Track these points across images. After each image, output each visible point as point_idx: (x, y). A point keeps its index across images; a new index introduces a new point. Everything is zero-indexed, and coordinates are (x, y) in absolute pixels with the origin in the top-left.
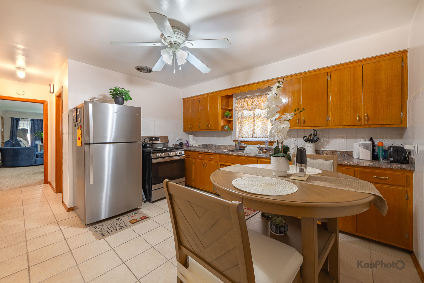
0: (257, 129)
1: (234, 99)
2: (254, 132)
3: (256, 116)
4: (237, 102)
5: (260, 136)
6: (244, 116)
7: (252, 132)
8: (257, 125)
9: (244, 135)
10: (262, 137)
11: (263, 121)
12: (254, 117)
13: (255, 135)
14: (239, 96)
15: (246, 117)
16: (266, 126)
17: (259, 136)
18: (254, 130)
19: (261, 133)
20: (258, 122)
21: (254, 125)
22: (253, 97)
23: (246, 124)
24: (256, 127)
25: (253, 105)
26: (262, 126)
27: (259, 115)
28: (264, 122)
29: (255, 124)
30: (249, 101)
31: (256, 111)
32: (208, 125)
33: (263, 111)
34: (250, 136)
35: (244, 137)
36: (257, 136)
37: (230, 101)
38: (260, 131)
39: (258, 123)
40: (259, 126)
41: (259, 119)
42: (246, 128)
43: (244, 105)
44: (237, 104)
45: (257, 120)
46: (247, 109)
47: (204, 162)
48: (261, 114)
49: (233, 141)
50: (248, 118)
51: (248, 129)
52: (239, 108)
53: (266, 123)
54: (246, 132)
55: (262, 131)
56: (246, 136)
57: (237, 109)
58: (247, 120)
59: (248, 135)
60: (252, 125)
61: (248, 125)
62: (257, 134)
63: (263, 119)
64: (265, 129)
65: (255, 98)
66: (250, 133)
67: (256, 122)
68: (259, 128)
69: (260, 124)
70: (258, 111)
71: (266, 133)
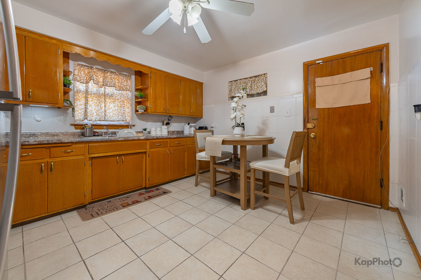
0: (108, 111)
2: (105, 115)
5: (113, 119)
8: (107, 106)
10: (118, 120)
11: (119, 102)
12: (104, 95)
13: (106, 118)
14: (79, 61)
16: (124, 109)
17: (111, 120)
18: (105, 111)
20: (108, 103)
21: (105, 106)
22: (105, 71)
24: (107, 108)
26: (116, 108)
27: (110, 94)
31: (106, 90)
33: (118, 92)
34: (101, 119)
36: (109, 119)
38: (112, 114)
40: (110, 107)
41: (109, 99)
48: (114, 95)
49: (72, 125)
50: (93, 95)
51: (93, 109)
52: (81, 79)
53: (124, 105)
54: (91, 114)
55: (116, 114)
56: (91, 118)
57: (78, 78)
58: (92, 97)
59: (95, 117)
60: (103, 105)
61: (93, 105)
62: (109, 117)
63: (118, 101)
64: (123, 111)
65: (109, 74)
66: (102, 115)
67: (106, 102)
68: (111, 110)
69: (112, 105)
70: (109, 90)
71: (124, 116)
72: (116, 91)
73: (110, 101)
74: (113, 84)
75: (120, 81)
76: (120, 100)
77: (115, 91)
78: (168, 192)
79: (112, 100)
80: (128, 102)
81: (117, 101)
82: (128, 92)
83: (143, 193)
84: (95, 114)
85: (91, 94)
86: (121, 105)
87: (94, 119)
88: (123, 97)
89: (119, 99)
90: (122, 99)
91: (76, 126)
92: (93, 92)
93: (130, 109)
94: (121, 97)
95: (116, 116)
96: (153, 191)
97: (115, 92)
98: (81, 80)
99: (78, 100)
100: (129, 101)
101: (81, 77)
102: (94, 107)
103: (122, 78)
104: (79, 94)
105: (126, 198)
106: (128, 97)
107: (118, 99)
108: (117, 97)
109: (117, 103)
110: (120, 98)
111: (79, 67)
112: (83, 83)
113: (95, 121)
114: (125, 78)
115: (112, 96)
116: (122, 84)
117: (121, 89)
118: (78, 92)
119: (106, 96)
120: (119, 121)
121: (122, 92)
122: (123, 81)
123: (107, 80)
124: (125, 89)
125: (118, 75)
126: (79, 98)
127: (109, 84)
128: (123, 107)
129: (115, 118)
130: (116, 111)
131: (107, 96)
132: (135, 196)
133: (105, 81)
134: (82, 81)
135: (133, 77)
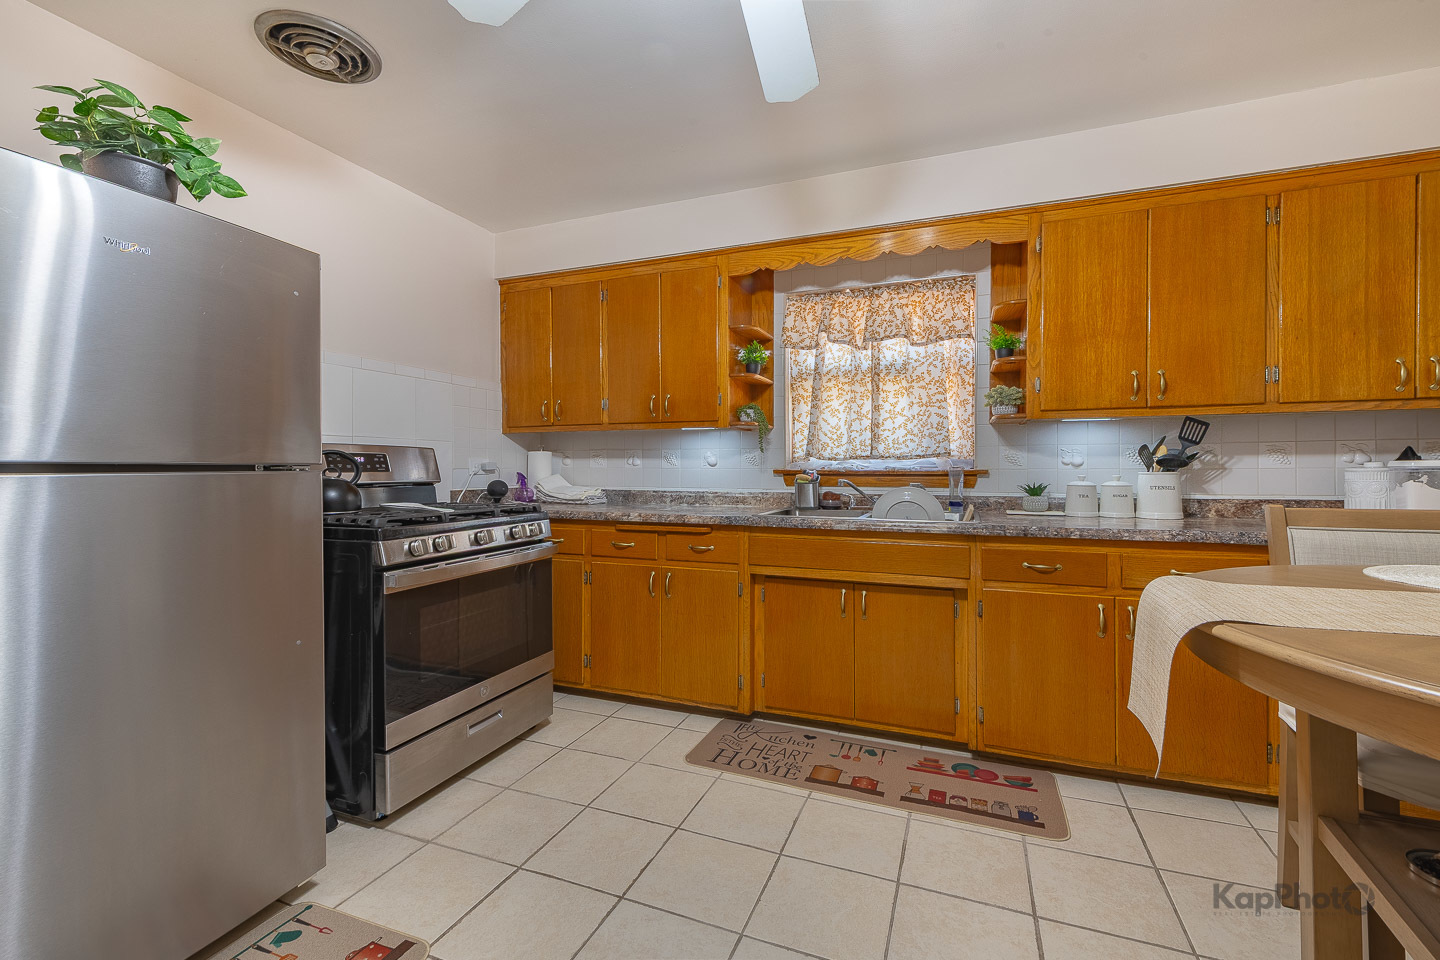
0: (888, 425)
1: (779, 298)
2: (875, 437)
3: (884, 372)
4: (792, 309)
5: (904, 450)
6: (825, 370)
7: (868, 434)
8: (887, 406)
9: (825, 446)
10: (919, 452)
11: (923, 387)
12: (875, 372)
13: (881, 448)
14: (805, 285)
15: (834, 372)
16: (940, 411)
17: (898, 452)
18: (875, 425)
19: (909, 437)
20: (891, 395)
21: (876, 408)
22: (876, 291)
23: (835, 404)
24: (884, 415)
25: (877, 324)
26: (916, 409)
27: (900, 362)
28: (931, 392)
29: (881, 402)
30: (855, 308)
31: (885, 350)
32: (656, 401)
33: (921, 349)
34: (859, 453)
35: (826, 454)
36: (892, 451)
37: (757, 302)
38: (903, 432)
39: (892, 400)
40: (898, 409)
41: (894, 381)
42: (833, 421)
43: (833, 322)
44: (789, 314)
45: (889, 387)
46: (847, 339)
47: (653, 569)
48: (909, 363)
49: (777, 472)
50: (842, 379)
51: (842, 423)
52: (805, 336)
53: (941, 397)
54: (835, 437)
55: (916, 431)
56: (835, 451)
57: (795, 338)
58: (840, 386)
59: (844, 448)
60: (868, 406)
61: (841, 408)
62: (891, 445)
63: (922, 383)
64: (935, 420)
65: (885, 295)
66: (862, 438)
67: (883, 395)
68: (900, 420)
69: (903, 402)
70: (893, 350)
71: (939, 438)
72: (916, 348)
73: (897, 387)
74: (893, 328)
75: (929, 308)
76: (927, 380)
77: (913, 350)
78: (1042, 826)
79: (904, 383)
80: (963, 381)
81: (919, 384)
82: (962, 343)
83: (940, 767)
84: (845, 440)
85: (836, 377)
86: (928, 396)
87: (841, 451)
88: (939, 365)
89: (926, 375)
90: (936, 373)
91: (788, 475)
92: (843, 369)
93: (969, 407)
94: (932, 367)
95: (916, 439)
96: (990, 778)
97: (913, 355)
98: (803, 341)
99: (802, 401)
100: (967, 378)
101: (806, 330)
102: (843, 416)
103: (936, 294)
104: (804, 383)
105: (867, 751)
106: (964, 363)
107: (920, 378)
108: (918, 372)
109: (917, 391)
110: (929, 372)
111: (799, 304)
112: (809, 348)
113: (845, 459)
114: (948, 291)
115: (902, 370)
116: (937, 317)
117: (933, 336)
118: (804, 376)
119: (882, 375)
120: (923, 457)
121: (939, 349)
122: (941, 305)
123: (879, 320)
124: (943, 335)
125: (920, 290)
126: (805, 394)
127: (882, 331)
128: (938, 404)
129: (912, 445)
130: (915, 422)
131: (888, 374)
132: (897, 762)
133: (870, 323)
134: (807, 342)
135: (984, 278)
